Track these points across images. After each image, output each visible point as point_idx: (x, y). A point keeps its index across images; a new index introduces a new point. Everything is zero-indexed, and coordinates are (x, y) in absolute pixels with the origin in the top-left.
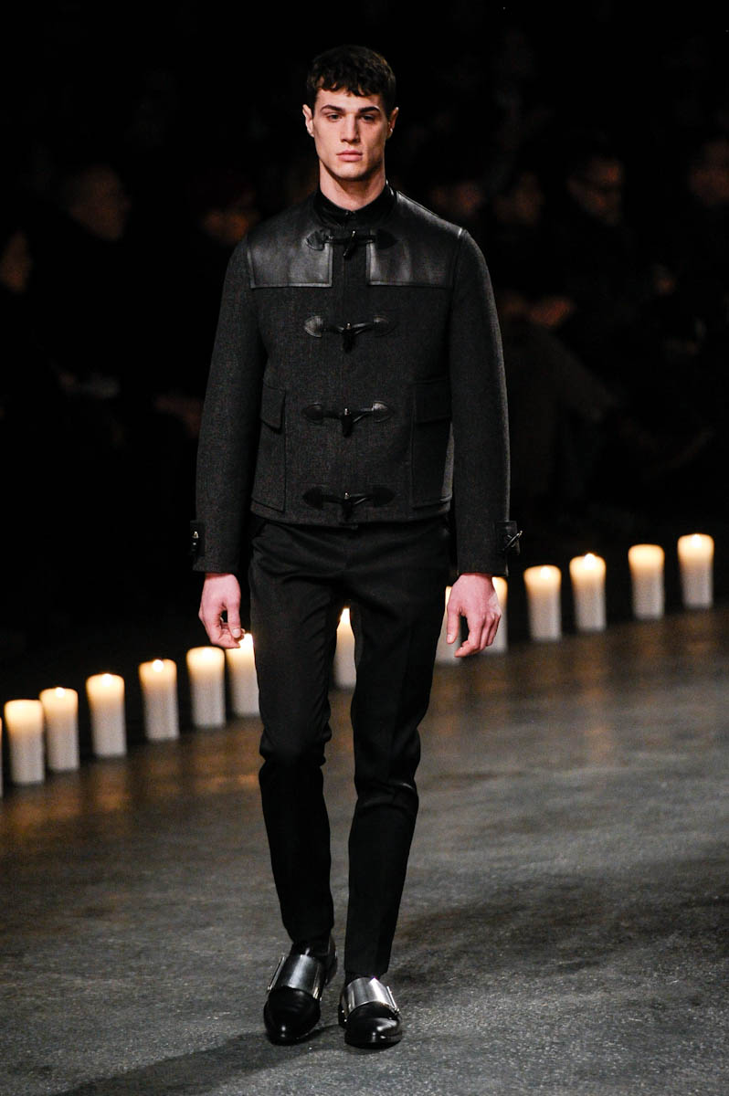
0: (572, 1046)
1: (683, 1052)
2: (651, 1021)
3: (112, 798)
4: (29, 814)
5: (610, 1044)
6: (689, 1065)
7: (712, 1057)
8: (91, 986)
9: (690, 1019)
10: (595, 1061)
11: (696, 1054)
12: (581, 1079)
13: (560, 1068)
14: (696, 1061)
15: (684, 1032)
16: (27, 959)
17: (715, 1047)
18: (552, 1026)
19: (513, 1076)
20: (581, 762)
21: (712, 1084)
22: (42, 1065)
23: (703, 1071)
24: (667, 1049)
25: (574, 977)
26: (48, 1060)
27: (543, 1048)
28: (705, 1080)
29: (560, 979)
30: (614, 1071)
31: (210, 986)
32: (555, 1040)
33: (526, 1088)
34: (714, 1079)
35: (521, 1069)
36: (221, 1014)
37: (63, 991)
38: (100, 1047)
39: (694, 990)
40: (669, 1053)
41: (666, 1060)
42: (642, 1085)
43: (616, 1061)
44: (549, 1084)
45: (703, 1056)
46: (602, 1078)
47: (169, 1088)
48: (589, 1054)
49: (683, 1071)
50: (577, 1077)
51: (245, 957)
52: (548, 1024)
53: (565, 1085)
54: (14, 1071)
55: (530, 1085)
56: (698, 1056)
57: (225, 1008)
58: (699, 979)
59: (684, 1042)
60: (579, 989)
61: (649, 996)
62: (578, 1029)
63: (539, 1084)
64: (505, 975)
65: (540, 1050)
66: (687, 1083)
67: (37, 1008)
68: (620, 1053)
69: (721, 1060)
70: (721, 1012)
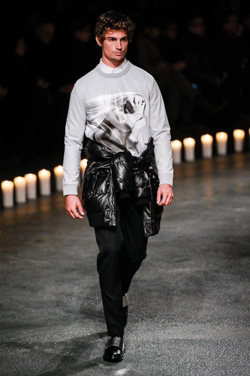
0: (180, 284)
1: (213, 286)
2: (204, 277)
3: (45, 208)
4: (21, 212)
5: (191, 283)
6: (214, 290)
7: (221, 288)
8: (37, 263)
9: (215, 276)
10: (186, 288)
11: (216, 287)
12: (182, 293)
13: (176, 290)
14: (217, 289)
15: (213, 280)
16: (19, 254)
17: (222, 285)
18: (174, 278)
19: (162, 292)
20: (185, 200)
21: (221, 296)
22: (23, 286)
23: (218, 292)
24: (208, 285)
25: (181, 263)
26: (25, 284)
27: (171, 284)
28: (218, 294)
29: (177, 264)
30: (192, 291)
31: (73, 263)
32: (175, 282)
33: (166, 296)
34: (222, 294)
35: (164, 290)
36: (76, 272)
37: (30, 264)
38: (40, 281)
39: (216, 268)
40: (209, 286)
41: (207, 289)
42: (200, 295)
43: (193, 288)
44: (172, 295)
45: (218, 287)
46: (189, 293)
47: (60, 294)
48: (185, 286)
49: (213, 292)
50: (181, 293)
51: (84, 255)
52: (173, 277)
53: (177, 295)
54: (14, 287)
55: (167, 295)
56: (217, 287)
57: (77, 270)
58: (218, 265)
59: (213, 283)
60: (183, 267)
61: (203, 269)
62: (182, 278)
63: (169, 295)
64: (161, 262)
65: (170, 285)
66: (214, 295)
67: (22, 269)
68: (194, 286)
69: (224, 289)
70: (225, 275)
